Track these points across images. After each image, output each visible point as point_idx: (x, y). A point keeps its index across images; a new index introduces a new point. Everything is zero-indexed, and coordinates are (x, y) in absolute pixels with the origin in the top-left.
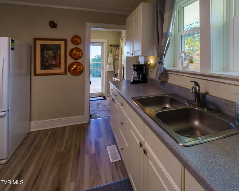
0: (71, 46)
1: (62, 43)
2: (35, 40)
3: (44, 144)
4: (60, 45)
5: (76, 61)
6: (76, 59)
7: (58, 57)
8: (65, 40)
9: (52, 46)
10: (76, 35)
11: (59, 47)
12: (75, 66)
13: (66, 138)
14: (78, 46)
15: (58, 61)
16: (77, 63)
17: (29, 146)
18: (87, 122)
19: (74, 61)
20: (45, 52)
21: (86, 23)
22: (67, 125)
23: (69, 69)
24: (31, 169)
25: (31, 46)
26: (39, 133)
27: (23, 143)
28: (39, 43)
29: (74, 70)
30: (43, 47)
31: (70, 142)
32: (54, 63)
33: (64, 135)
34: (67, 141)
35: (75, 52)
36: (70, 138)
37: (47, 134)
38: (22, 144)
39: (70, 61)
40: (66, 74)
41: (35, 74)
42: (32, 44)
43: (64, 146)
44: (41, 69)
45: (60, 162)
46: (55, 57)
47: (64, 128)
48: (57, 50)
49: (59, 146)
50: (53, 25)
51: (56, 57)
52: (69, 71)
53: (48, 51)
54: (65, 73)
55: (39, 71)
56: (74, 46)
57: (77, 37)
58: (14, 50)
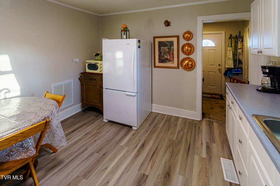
0: (183, 42)
1: (175, 40)
2: (155, 38)
3: (161, 126)
4: (173, 41)
5: (188, 56)
6: (188, 55)
7: (172, 52)
8: (178, 37)
9: (166, 43)
10: (188, 30)
11: (172, 43)
12: (186, 62)
13: (178, 128)
14: (190, 42)
15: (172, 56)
16: (188, 58)
17: (151, 124)
18: (200, 120)
19: (186, 56)
20: (162, 48)
21: (198, 17)
22: (179, 116)
23: (180, 64)
25: (152, 43)
26: (158, 115)
27: (147, 120)
28: (157, 40)
29: (185, 65)
30: (161, 44)
31: (182, 132)
32: (169, 58)
33: (176, 124)
34: (179, 132)
35: (187, 48)
36: (182, 130)
37: (163, 118)
38: (146, 120)
39: (182, 56)
40: (179, 68)
41: (155, 67)
43: (176, 135)
44: (159, 62)
45: (172, 149)
46: (169, 53)
47: (177, 118)
48: (171, 46)
49: (172, 133)
50: (167, 24)
51: (170, 52)
52: (181, 66)
53: (163, 47)
54: (178, 67)
55: (157, 64)
56: (185, 42)
57: (189, 33)
58: (140, 48)
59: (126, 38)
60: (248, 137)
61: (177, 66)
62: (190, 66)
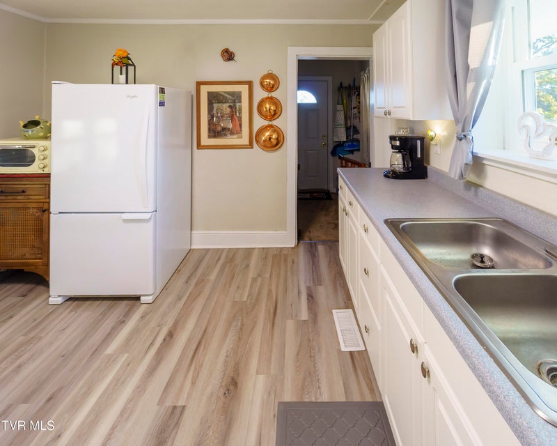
0: (260, 94)
1: (244, 90)
2: (199, 84)
3: (213, 277)
4: (240, 92)
5: (270, 123)
6: (270, 120)
7: (238, 114)
8: (250, 84)
9: (226, 95)
10: (270, 72)
11: (237, 97)
12: (267, 134)
13: (252, 273)
14: (274, 94)
15: (237, 122)
16: (271, 126)
17: (189, 278)
18: (293, 246)
19: (266, 123)
20: (215, 106)
21: (289, 48)
22: (253, 247)
23: (254, 139)
24: (190, 324)
25: (192, 96)
26: (206, 254)
27: (179, 271)
28: (205, 90)
29: (264, 141)
30: (214, 98)
31: (259, 280)
32: (230, 126)
33: (248, 266)
34: (254, 280)
35: (268, 106)
36: (259, 275)
37: (219, 259)
38: (177, 271)
39: (259, 122)
40: (252, 148)
41: (199, 146)
42: (194, 92)
43: (247, 289)
44: (209, 137)
45: (239, 324)
46: (232, 116)
47: (249, 252)
48: (234, 102)
49: (238, 287)
50: (228, 56)
51: (234, 113)
52: (257, 142)
53: (219, 105)
54: (251, 146)
55: (205, 140)
56: (265, 94)
57: (271, 76)
58: (164, 105)
59: (127, 83)
60: (379, 262)
61: (248, 143)
62: (274, 142)
